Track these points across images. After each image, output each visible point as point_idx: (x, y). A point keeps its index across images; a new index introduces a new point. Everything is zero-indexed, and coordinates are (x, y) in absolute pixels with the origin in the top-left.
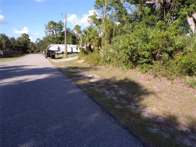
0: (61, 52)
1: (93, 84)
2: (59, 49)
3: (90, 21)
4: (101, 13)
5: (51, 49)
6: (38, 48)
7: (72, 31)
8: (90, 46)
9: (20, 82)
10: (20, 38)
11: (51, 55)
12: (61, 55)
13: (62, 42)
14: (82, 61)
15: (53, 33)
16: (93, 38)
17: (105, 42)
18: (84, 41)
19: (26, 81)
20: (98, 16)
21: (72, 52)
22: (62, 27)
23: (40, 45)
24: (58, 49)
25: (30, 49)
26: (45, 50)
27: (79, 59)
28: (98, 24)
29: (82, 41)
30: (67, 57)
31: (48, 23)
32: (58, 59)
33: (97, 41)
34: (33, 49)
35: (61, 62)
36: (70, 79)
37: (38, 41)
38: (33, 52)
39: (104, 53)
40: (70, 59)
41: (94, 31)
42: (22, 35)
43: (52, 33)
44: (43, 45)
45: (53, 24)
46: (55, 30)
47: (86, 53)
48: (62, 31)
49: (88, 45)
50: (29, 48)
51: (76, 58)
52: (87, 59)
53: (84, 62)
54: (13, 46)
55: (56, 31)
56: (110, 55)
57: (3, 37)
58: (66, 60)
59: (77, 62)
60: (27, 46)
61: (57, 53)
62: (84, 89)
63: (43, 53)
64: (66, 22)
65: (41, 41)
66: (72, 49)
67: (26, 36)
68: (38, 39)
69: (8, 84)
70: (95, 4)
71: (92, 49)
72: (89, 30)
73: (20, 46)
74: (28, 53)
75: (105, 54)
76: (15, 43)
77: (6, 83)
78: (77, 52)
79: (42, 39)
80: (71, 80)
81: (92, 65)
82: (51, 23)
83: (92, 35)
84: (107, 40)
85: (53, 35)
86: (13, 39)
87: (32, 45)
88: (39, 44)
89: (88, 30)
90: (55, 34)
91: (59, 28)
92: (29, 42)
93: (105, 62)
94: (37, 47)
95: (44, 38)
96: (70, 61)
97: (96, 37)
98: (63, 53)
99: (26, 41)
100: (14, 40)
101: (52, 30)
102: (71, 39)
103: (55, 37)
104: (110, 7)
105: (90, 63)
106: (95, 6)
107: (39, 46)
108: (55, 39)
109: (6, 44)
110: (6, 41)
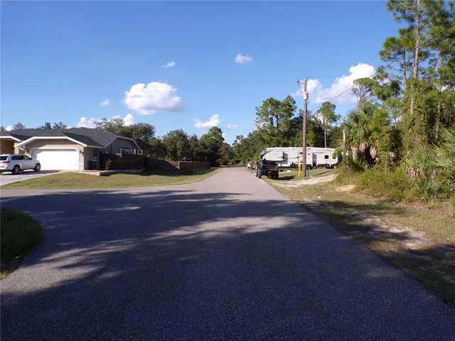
0: (288, 165)
1: (422, 257)
2: (285, 157)
3: (359, 90)
4: (399, 68)
5: (268, 157)
6: (238, 155)
7: (314, 117)
8: (367, 150)
9: (237, 231)
10: (206, 137)
11: (270, 171)
12: (289, 171)
13: (290, 142)
14: (351, 187)
15: (272, 123)
16: (376, 129)
17: (414, 138)
18: (351, 138)
19: (249, 231)
20: (389, 76)
21: (314, 164)
22: (293, 110)
23: (241, 150)
24: (283, 157)
25: (222, 158)
26: (250, 158)
27: (339, 181)
28: (389, 96)
29: (346, 138)
30: (305, 176)
31: (261, 104)
32: (286, 181)
33: (387, 137)
34: (226, 156)
35: (295, 188)
36: (347, 235)
37: (239, 142)
38: (226, 164)
39: (419, 167)
40: (313, 181)
41: (378, 114)
42: (211, 130)
43: (269, 123)
44: (248, 148)
45: (273, 104)
46: (277, 117)
47: (357, 168)
48: (291, 118)
49: (363, 147)
50: (220, 156)
51: (331, 180)
52: (364, 184)
53: (356, 190)
54: (193, 151)
55: (278, 119)
56: (442, 174)
57: (180, 136)
58: (305, 182)
59: (337, 189)
60: (218, 152)
61: (279, 165)
62: (406, 270)
63: (249, 165)
64: (308, 97)
65: (245, 141)
66: (314, 156)
67: (217, 131)
68: (238, 137)
69: (218, 236)
70: (383, 49)
71: (373, 157)
72: (366, 112)
73: (206, 151)
74: (218, 166)
75: (422, 173)
76: (196, 146)
77: (212, 231)
78: (327, 165)
79: (246, 137)
80: (351, 237)
81: (382, 198)
82: (268, 102)
83: (373, 123)
84: (422, 134)
85: (271, 127)
86: (194, 139)
87: (227, 149)
88: (240, 146)
89: (362, 113)
90: (275, 125)
91: (286, 111)
92: (222, 144)
93: (426, 193)
94: (236, 154)
95: (250, 135)
96: (315, 185)
97: (385, 129)
98: (294, 166)
99: (217, 142)
100: (196, 140)
101: (270, 116)
102: (311, 134)
103: (276, 131)
104: (424, 50)
105: (375, 194)
106: (382, 53)
107: (239, 152)
108: (274, 136)
109: (183, 150)
110: (183, 143)
